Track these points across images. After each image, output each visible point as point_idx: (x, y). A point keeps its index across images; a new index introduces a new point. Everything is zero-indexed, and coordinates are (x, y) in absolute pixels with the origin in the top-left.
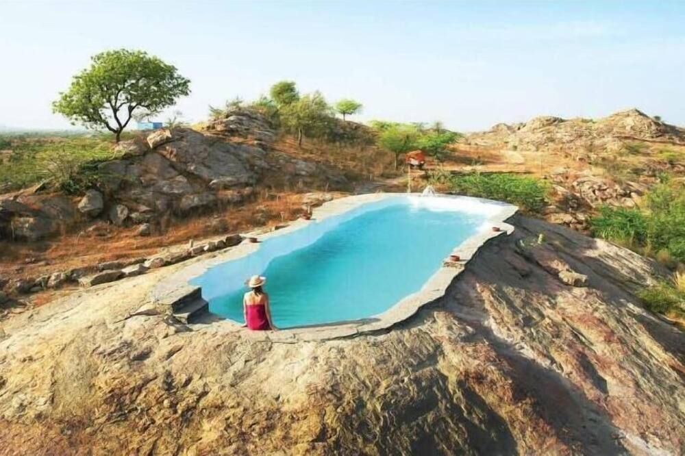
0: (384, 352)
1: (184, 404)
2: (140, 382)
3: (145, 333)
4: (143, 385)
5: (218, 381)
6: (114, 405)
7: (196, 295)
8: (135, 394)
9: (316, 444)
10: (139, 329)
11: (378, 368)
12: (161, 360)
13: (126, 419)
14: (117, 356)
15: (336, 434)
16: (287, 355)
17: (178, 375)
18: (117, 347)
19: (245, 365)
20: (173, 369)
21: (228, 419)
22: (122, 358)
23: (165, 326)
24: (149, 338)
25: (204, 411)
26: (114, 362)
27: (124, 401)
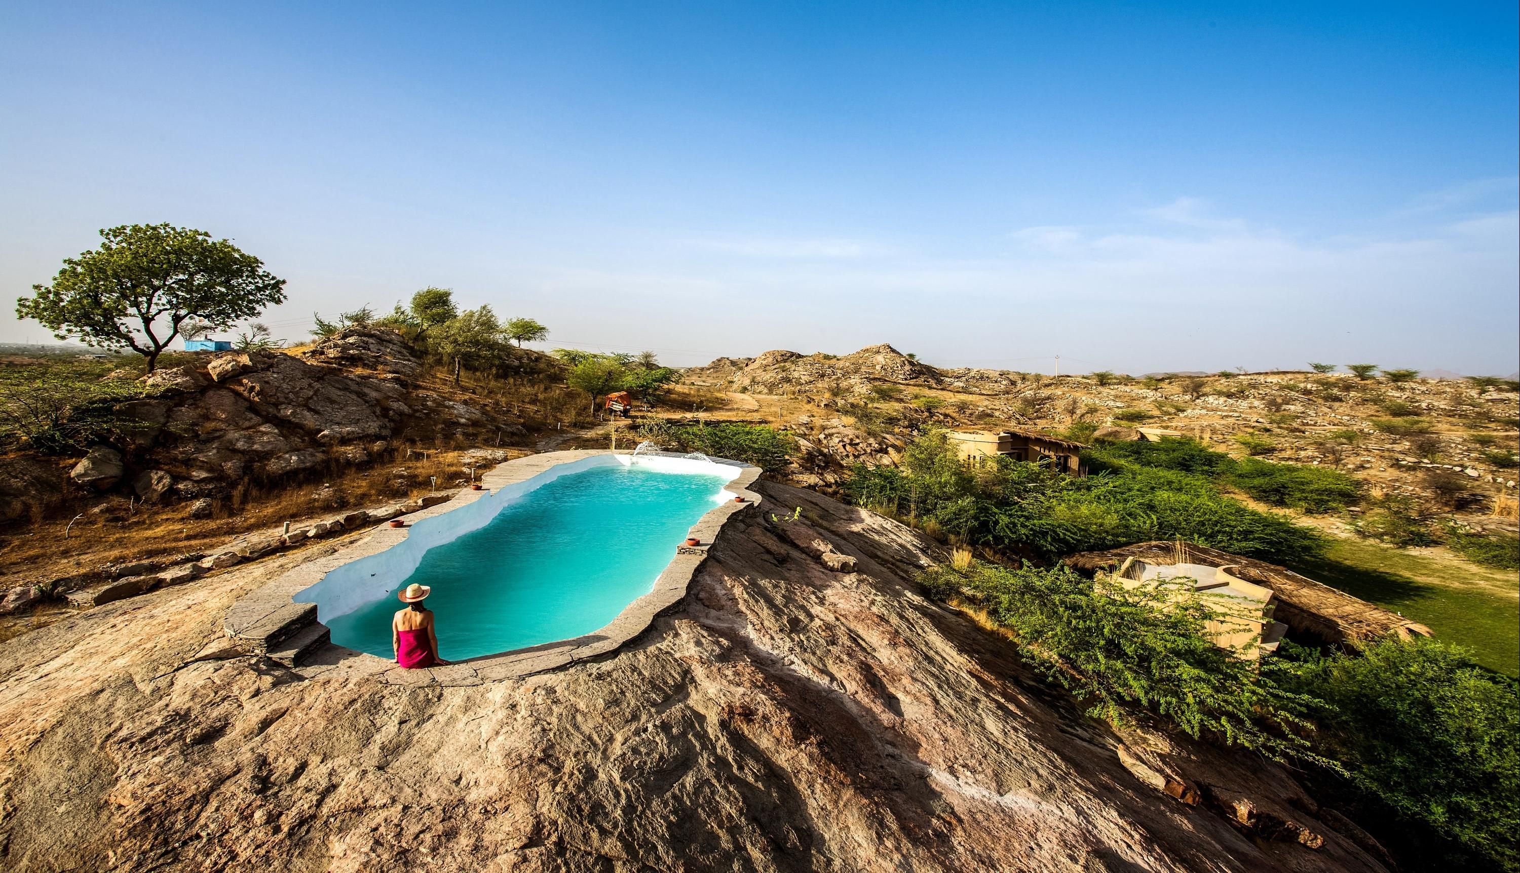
0: (615, 688)
1: (294, 811)
2: (206, 784)
3: (216, 693)
4: (212, 789)
5: (355, 762)
6: (151, 836)
7: (309, 618)
8: (196, 807)
9: (527, 851)
10: (203, 687)
11: (607, 714)
12: (248, 736)
13: (176, 860)
14: (160, 741)
15: (557, 830)
16: (468, 706)
17: (281, 759)
18: (158, 724)
19: (399, 729)
20: (270, 749)
21: (376, 829)
22: (169, 743)
23: (253, 675)
24: (223, 700)
25: (332, 820)
26: (151, 754)
27: (173, 824)
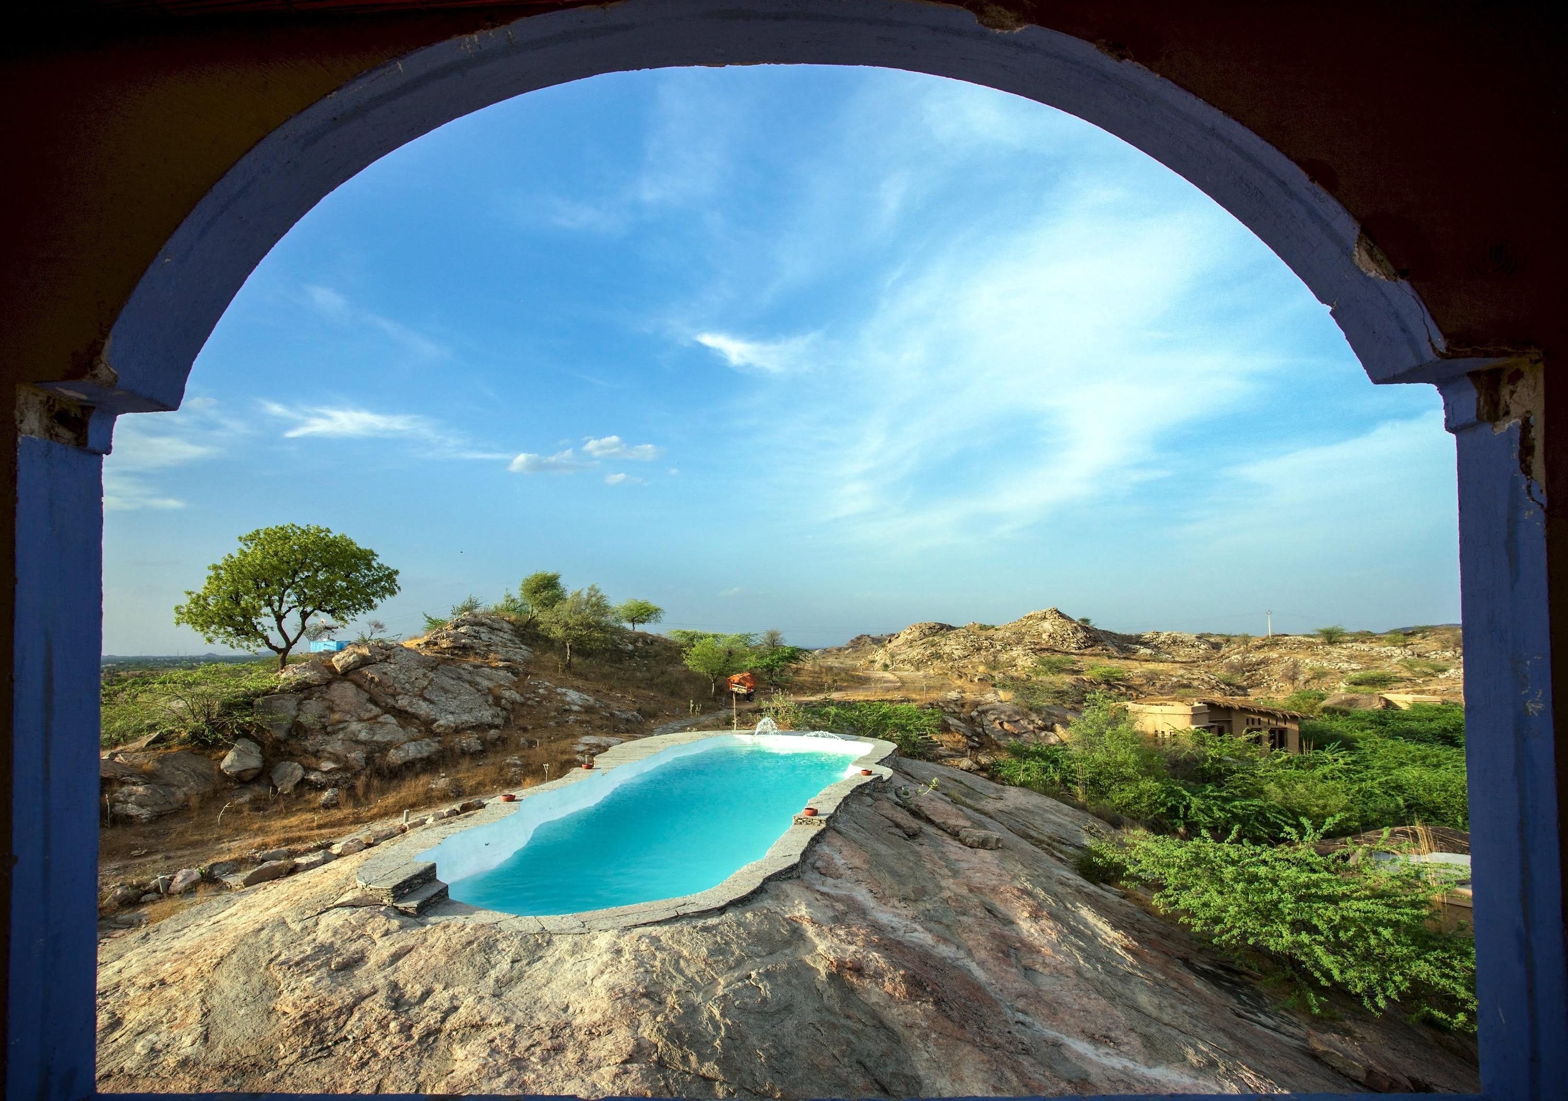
0: (719, 939)
1: (422, 1025)
2: (349, 1000)
3: (353, 932)
4: (355, 1004)
5: (473, 990)
6: (309, 1035)
7: (428, 875)
8: (344, 1017)
9: (628, 1066)
10: (343, 926)
11: (710, 961)
12: (382, 967)
13: (330, 1055)
14: (311, 966)
15: (657, 1051)
16: (576, 949)
17: (409, 986)
18: (308, 953)
19: (512, 967)
20: (401, 978)
21: (492, 1041)
22: (319, 967)
23: (381, 919)
24: (359, 938)
25: (454, 1033)
26: (304, 976)
27: (326, 1028)
